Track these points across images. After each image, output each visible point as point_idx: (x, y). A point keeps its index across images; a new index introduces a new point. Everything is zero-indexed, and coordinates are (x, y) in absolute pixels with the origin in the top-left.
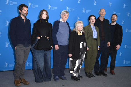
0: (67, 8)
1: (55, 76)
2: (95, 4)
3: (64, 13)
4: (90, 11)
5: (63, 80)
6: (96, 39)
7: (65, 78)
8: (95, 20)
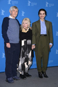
3: (13, 9)
6: (45, 35)
8: (44, 15)
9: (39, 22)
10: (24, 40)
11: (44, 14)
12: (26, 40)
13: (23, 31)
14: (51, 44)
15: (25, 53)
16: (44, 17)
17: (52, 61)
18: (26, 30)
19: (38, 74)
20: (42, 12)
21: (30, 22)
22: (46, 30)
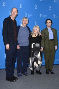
0: (26, 14)
1: (19, 73)
2: (50, 9)
3: (24, 19)
4: (46, 16)
5: (26, 75)
6: (52, 40)
7: (28, 74)
8: (50, 24)
9: (46, 29)
10: (33, 43)
11: (50, 22)
12: (34, 43)
13: (33, 36)
14: (56, 47)
15: (34, 54)
16: (50, 25)
17: (58, 60)
18: (35, 35)
19: (46, 71)
20: (49, 21)
21: (40, 29)
22: (53, 36)
